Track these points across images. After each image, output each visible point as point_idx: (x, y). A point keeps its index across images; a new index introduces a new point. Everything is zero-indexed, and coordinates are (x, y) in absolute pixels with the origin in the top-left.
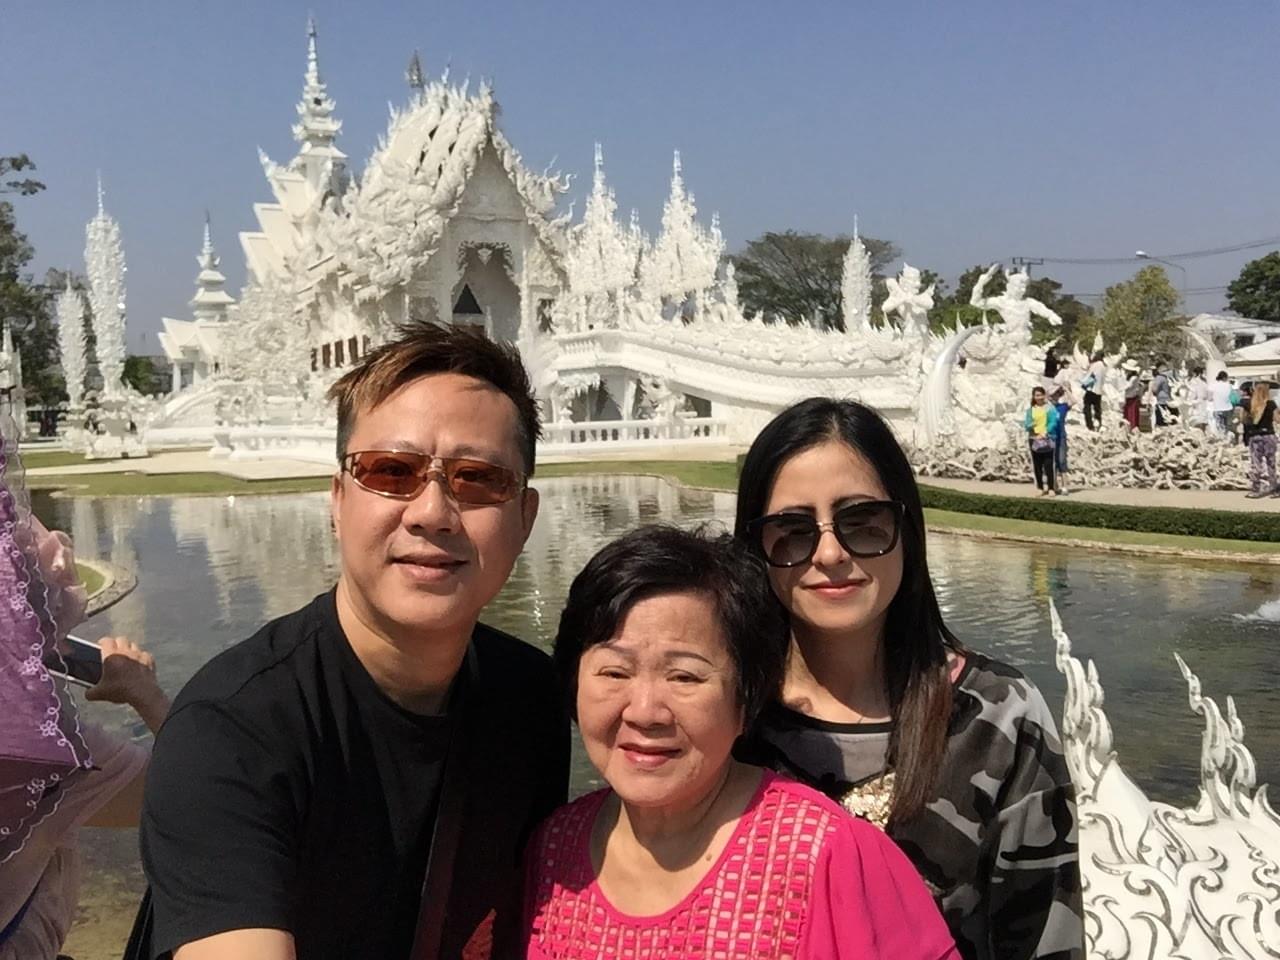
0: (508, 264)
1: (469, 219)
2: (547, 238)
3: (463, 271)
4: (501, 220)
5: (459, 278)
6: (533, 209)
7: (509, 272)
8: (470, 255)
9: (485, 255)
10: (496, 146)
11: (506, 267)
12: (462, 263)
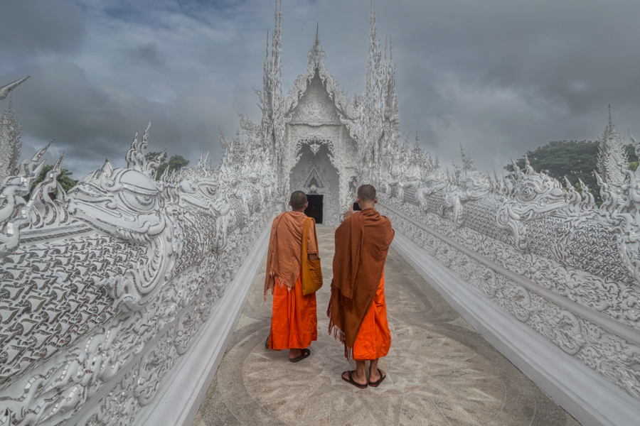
0: (331, 154)
1: (304, 125)
2: (354, 136)
3: (298, 158)
4: (326, 125)
5: (296, 162)
6: (346, 117)
7: (331, 159)
8: (305, 148)
9: (315, 148)
10: (321, 77)
11: (329, 155)
12: (298, 154)
